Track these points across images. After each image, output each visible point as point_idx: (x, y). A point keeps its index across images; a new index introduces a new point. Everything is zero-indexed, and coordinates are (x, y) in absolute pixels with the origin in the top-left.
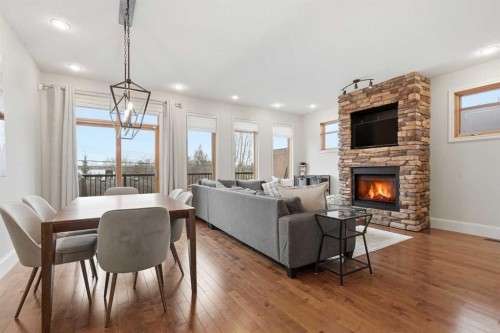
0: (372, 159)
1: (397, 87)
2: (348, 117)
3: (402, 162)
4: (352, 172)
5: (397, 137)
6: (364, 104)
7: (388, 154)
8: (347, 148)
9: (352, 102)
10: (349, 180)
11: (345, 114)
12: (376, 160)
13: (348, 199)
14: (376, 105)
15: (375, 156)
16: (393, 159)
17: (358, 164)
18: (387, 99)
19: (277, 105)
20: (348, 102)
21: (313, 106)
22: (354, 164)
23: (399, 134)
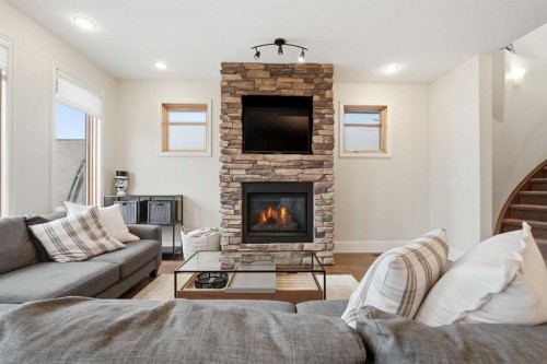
0: (277, 171)
1: (312, 76)
2: (239, 100)
3: (318, 177)
4: (243, 190)
5: (311, 142)
6: (267, 87)
7: (299, 165)
8: (237, 151)
9: (245, 78)
10: (240, 202)
11: (233, 94)
12: (284, 172)
13: (237, 235)
14: (285, 93)
15: (281, 166)
16: (307, 171)
17: (256, 177)
18: (298, 89)
19: (84, 24)
20: (238, 77)
21: (161, 66)
22: (249, 177)
23: (315, 139)
